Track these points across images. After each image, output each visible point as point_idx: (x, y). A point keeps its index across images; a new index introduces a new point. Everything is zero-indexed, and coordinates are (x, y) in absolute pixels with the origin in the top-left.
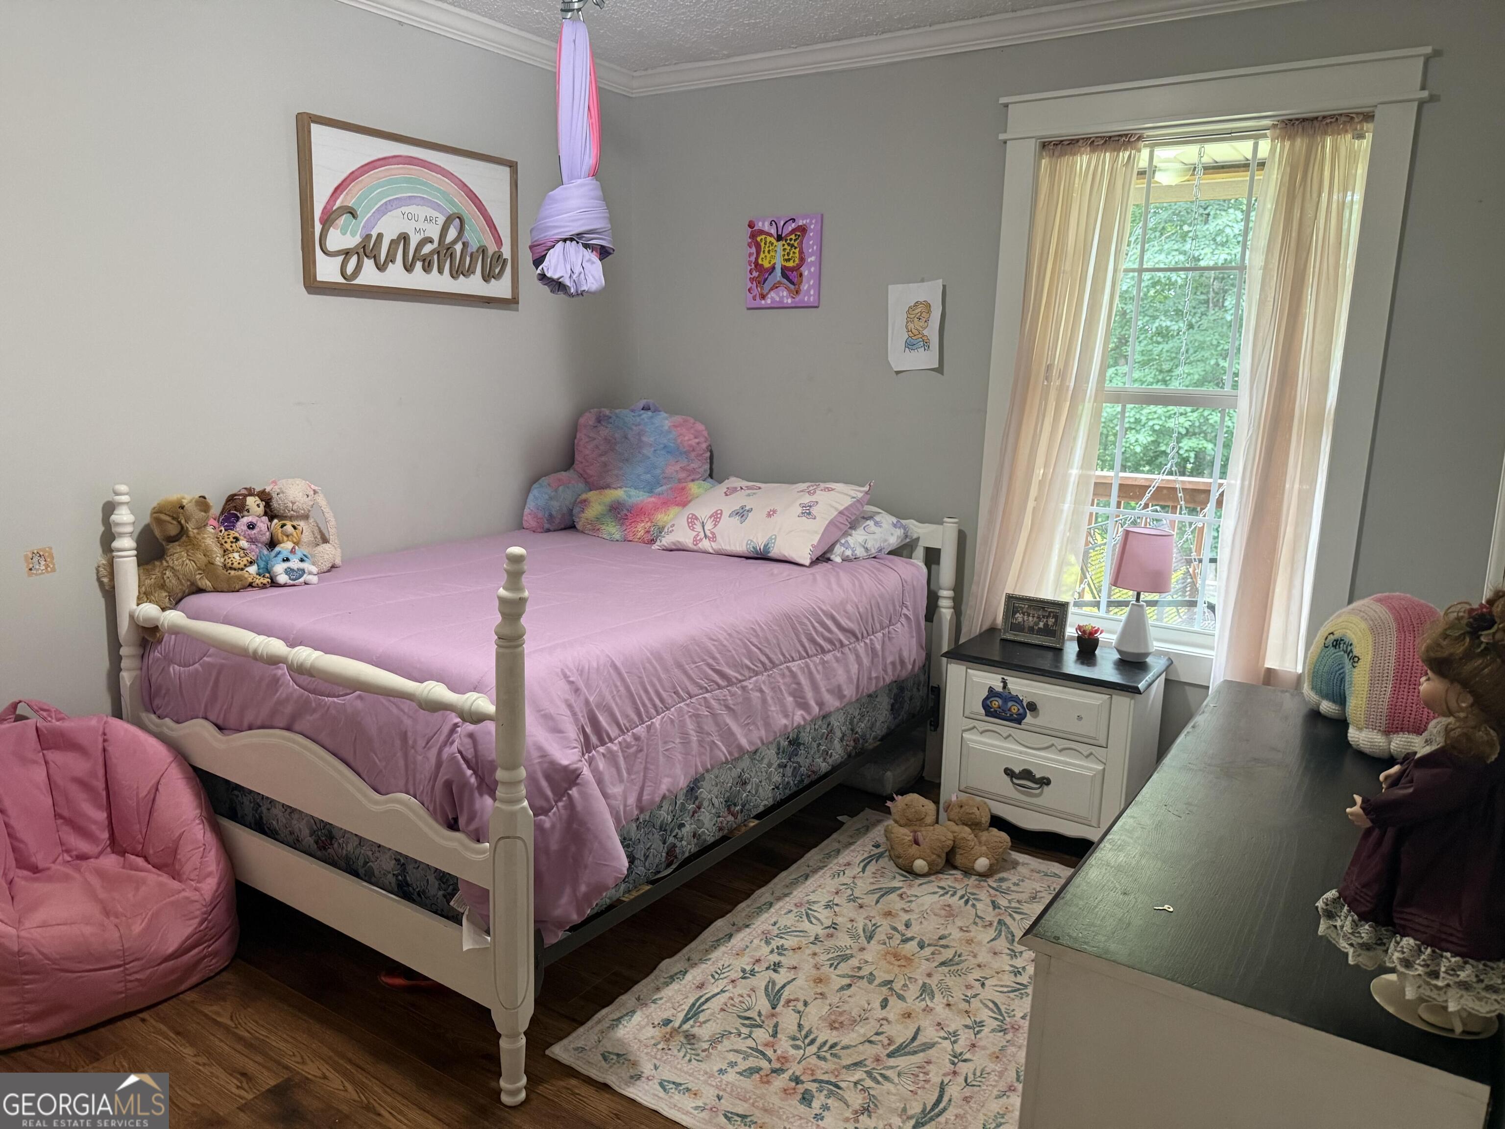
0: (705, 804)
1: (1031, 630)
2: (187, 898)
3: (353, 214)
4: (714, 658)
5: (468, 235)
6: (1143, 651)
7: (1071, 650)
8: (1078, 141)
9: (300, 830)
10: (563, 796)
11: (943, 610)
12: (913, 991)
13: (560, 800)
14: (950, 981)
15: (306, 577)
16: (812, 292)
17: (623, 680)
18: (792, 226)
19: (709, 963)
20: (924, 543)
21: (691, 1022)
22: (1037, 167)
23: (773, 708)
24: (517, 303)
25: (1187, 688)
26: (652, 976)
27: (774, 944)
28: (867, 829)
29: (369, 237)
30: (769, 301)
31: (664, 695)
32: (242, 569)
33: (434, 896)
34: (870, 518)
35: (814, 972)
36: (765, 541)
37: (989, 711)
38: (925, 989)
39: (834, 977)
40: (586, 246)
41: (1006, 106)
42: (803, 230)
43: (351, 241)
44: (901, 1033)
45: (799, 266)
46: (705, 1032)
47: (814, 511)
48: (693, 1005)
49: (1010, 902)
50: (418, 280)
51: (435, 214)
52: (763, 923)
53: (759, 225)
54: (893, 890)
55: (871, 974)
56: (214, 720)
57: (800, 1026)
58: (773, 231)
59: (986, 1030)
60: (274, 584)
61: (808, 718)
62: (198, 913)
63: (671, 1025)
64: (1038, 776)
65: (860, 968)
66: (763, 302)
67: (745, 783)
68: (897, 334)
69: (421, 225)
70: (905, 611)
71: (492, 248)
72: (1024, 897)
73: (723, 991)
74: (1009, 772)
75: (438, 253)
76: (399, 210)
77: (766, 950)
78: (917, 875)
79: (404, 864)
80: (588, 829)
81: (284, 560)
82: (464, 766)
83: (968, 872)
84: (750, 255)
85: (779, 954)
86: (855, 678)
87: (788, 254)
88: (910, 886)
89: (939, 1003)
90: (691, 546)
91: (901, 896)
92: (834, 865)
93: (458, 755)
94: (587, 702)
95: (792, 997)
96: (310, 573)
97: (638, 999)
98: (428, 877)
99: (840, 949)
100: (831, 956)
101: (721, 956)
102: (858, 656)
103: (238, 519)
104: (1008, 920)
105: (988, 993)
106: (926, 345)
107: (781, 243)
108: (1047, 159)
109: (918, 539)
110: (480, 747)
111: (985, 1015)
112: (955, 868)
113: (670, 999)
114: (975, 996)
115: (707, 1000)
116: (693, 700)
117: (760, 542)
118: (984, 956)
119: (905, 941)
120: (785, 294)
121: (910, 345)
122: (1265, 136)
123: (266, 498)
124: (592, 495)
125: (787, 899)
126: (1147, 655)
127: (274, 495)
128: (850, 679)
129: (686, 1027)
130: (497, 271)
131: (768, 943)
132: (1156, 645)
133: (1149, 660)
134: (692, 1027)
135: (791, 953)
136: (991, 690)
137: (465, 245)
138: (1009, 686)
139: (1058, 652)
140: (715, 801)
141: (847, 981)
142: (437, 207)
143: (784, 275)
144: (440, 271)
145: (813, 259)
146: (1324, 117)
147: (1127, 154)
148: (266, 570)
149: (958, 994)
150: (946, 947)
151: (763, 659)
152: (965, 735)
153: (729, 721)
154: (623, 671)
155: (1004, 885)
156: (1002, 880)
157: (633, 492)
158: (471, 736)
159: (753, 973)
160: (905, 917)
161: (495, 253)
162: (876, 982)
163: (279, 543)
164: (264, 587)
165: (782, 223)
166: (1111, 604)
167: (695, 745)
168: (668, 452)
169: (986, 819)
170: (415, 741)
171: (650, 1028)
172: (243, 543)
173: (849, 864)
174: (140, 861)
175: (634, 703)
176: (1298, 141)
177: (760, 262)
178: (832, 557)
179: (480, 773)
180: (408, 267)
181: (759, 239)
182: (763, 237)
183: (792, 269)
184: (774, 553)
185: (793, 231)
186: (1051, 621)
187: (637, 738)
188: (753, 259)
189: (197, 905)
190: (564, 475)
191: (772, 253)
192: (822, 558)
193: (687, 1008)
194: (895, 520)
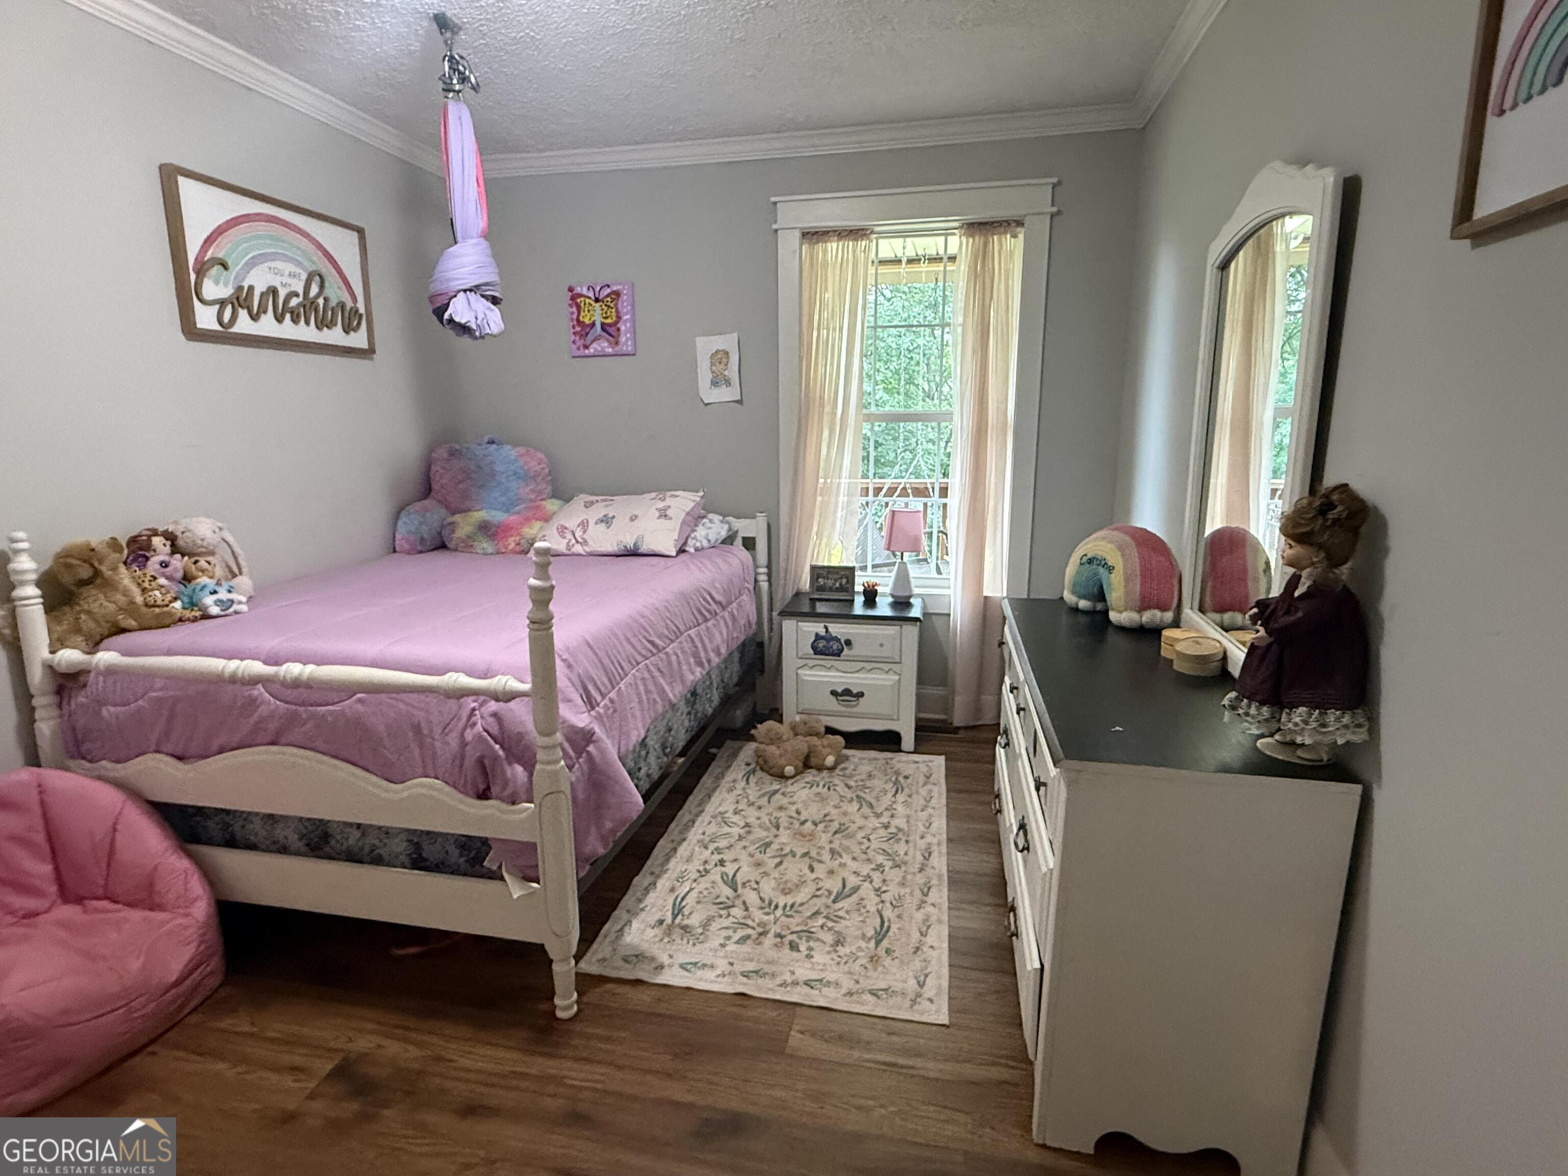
0: (651, 749)
1: (831, 589)
2: (181, 925)
3: (225, 266)
4: (647, 632)
5: (328, 292)
6: (907, 594)
7: (859, 600)
8: (829, 232)
9: (286, 838)
10: (582, 753)
11: (761, 583)
12: (826, 856)
13: (580, 757)
14: (846, 842)
15: (235, 607)
16: (629, 343)
17: (596, 654)
18: (607, 291)
19: (669, 872)
20: (741, 534)
21: (680, 917)
22: (801, 249)
23: (685, 667)
24: (374, 352)
25: (934, 617)
26: (630, 892)
27: (712, 847)
28: (735, 755)
29: (240, 288)
30: (592, 351)
31: (624, 664)
32: (167, 606)
33: (455, 864)
34: (704, 517)
35: (751, 859)
36: (634, 540)
37: (816, 651)
38: (833, 852)
39: (766, 859)
40: (483, 296)
41: (775, 203)
42: (617, 294)
43: (225, 292)
44: (835, 885)
45: (616, 323)
46: (694, 921)
47: (668, 512)
48: (674, 904)
49: (856, 781)
50: (288, 330)
51: (298, 270)
52: (694, 835)
53: (578, 290)
54: (776, 792)
55: (791, 851)
56: (171, 751)
57: (761, 898)
58: (591, 294)
59: (887, 869)
60: (206, 616)
61: (704, 673)
62: (195, 936)
63: (665, 923)
64: (855, 692)
65: (782, 849)
66: (587, 351)
67: (670, 730)
68: (704, 376)
69: (285, 280)
70: (746, 585)
71: (349, 304)
72: (864, 777)
73: (691, 889)
74: (834, 693)
75: (304, 306)
76: (266, 264)
77: (707, 853)
78: (788, 778)
79: (418, 843)
80: (609, 777)
81: (211, 593)
82: (492, 742)
83: (820, 768)
84: (572, 313)
85: (719, 853)
86: (725, 638)
87: (606, 313)
88: (786, 786)
89: (846, 859)
90: (565, 552)
91: (783, 794)
92: (726, 783)
93: (485, 734)
94: (579, 676)
95: (745, 880)
96: (240, 603)
97: (628, 911)
98: (448, 848)
99: (760, 839)
100: (757, 846)
101: (675, 866)
102: (726, 623)
103: (147, 559)
104: (861, 794)
105: (875, 845)
106: (728, 383)
107: (598, 305)
108: (807, 245)
109: (737, 532)
110: (506, 724)
111: (880, 859)
112: (811, 767)
113: (653, 905)
114: (868, 848)
115: (683, 899)
116: (640, 666)
117: (629, 542)
118: (860, 822)
119: (803, 823)
120: (606, 344)
121: (715, 384)
122: (954, 234)
123: (171, 537)
124: (457, 518)
125: (703, 814)
126: (910, 597)
127: (179, 534)
128: (723, 641)
129: (678, 921)
130: (355, 323)
131: (706, 848)
132: (916, 591)
133: (912, 600)
134: (682, 920)
135: (727, 851)
136: (817, 635)
137: (326, 299)
138: (830, 629)
139: (852, 601)
140: (656, 746)
141: (777, 860)
142: (299, 264)
143: (603, 329)
144: (307, 323)
145: (628, 317)
146: (993, 223)
147: (864, 243)
148: (192, 604)
149: (856, 850)
150: (831, 821)
151: (674, 628)
152: (800, 671)
153: (661, 680)
154: (595, 647)
155: (847, 772)
156: (844, 769)
157: (494, 513)
158: (495, 715)
159: (707, 871)
160: (794, 808)
161: (351, 309)
162: (798, 855)
163: (195, 578)
164: (195, 620)
165: (598, 288)
166: (874, 566)
167: (645, 702)
168: (519, 478)
169: (823, 730)
170: (431, 731)
171: (649, 930)
172: (162, 581)
173: (734, 781)
174: (105, 904)
175: (606, 671)
176: (977, 238)
177: (581, 319)
178: (687, 549)
179: (506, 746)
180: (280, 318)
181: (579, 300)
182: (582, 299)
183: (610, 325)
184: (644, 549)
185: (608, 295)
186: (844, 581)
187: (612, 701)
188: (575, 316)
189: (191, 930)
190: (426, 502)
191: (591, 312)
192: (681, 551)
193: (671, 908)
194: (721, 518)
